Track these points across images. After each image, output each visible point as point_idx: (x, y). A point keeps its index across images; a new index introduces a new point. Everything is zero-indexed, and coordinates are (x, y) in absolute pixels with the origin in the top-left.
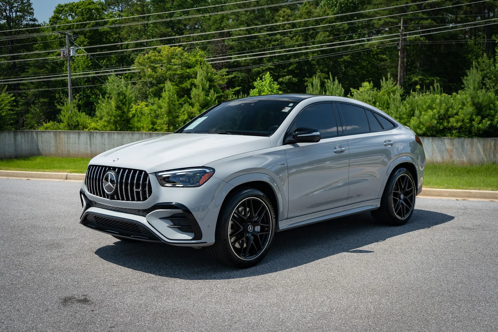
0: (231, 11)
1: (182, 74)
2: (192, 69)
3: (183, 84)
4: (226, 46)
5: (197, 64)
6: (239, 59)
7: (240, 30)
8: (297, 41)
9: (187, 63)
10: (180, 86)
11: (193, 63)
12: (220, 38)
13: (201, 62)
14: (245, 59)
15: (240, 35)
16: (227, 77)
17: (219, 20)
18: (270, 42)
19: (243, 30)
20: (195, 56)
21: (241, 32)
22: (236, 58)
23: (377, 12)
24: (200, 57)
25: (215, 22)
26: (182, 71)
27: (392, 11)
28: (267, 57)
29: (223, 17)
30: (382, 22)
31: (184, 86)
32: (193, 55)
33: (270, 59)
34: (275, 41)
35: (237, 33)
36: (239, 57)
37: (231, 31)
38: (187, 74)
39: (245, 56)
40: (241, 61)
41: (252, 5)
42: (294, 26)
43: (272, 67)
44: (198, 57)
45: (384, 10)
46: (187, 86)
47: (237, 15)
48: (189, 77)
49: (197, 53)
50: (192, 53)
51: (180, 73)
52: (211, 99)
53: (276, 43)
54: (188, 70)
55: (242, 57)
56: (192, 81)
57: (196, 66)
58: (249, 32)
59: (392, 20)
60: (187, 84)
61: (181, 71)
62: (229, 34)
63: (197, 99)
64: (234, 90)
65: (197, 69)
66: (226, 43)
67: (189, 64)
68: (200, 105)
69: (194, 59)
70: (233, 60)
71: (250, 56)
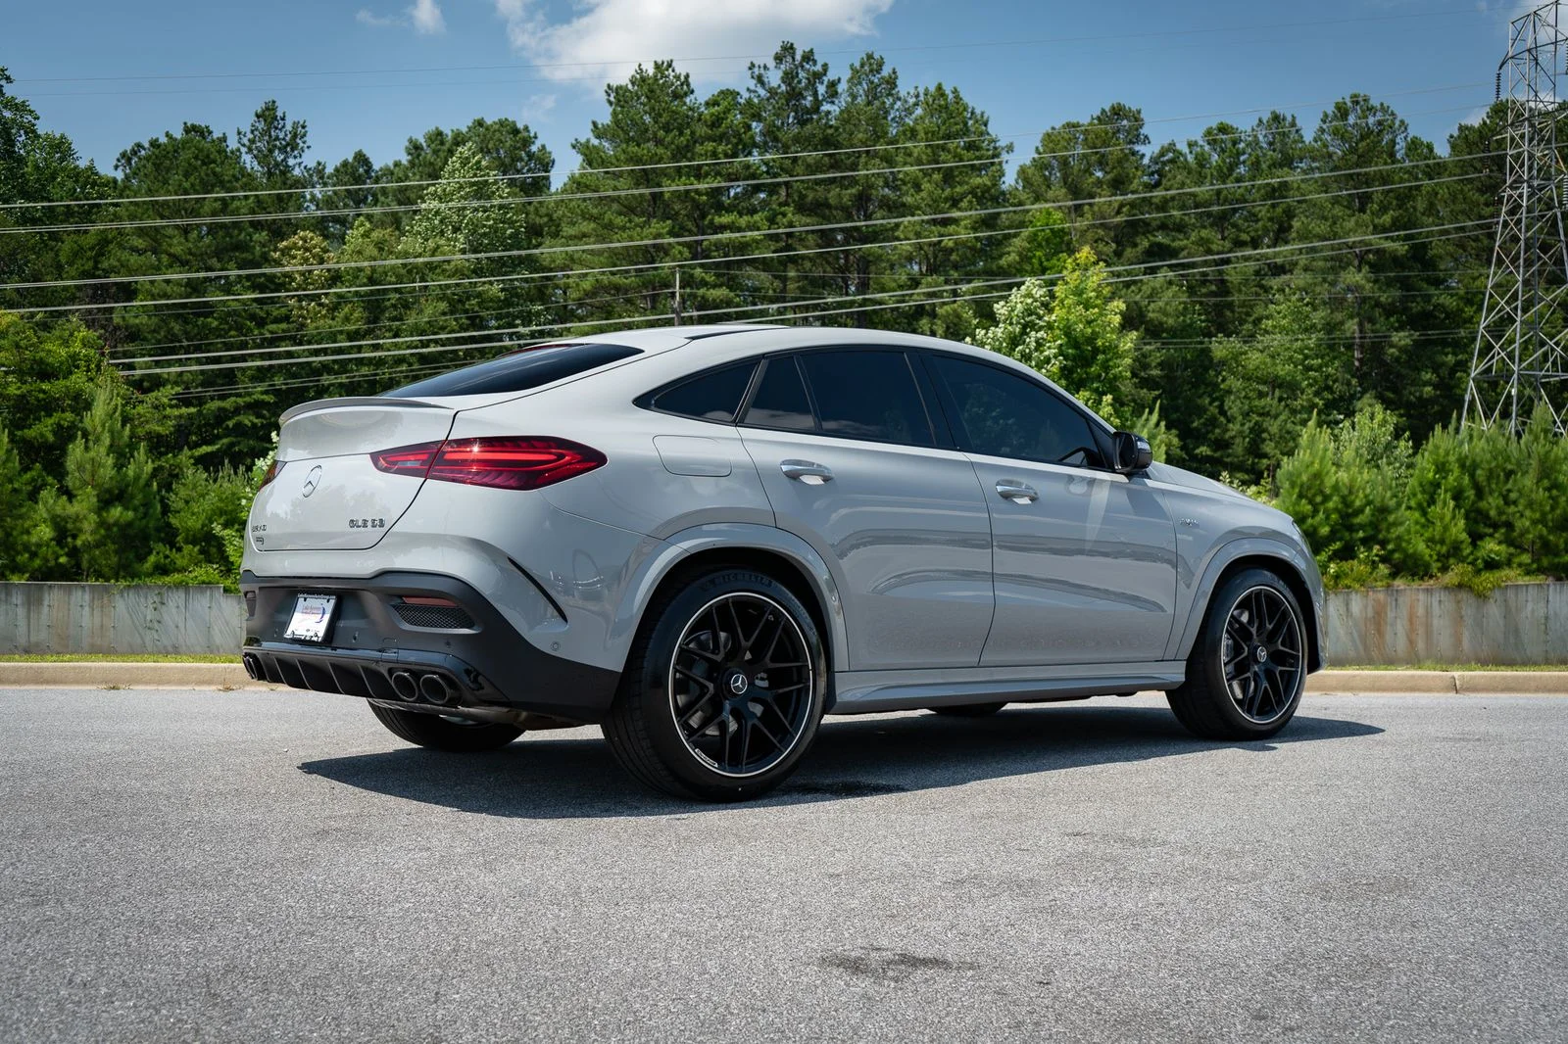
0: (137, 224)
1: (23, 396)
2: (62, 383)
3: (30, 427)
4: (117, 328)
5: (78, 367)
6: (158, 371)
7: (168, 282)
8: (347, 319)
9: (41, 361)
10: (19, 433)
11: (62, 363)
12: (96, 303)
13: (88, 361)
14: (179, 369)
15: (166, 296)
16: (176, 412)
17: (92, 249)
18: (261, 323)
19: (178, 283)
20: (66, 343)
21: (169, 290)
22: (148, 366)
23: (576, 256)
24: (85, 346)
25: (78, 253)
26: (25, 388)
27: (616, 257)
28: (249, 368)
29: (104, 242)
30: (587, 285)
31: (30, 433)
32: (61, 337)
33: (261, 374)
34: (277, 321)
35: (155, 291)
36: (158, 364)
37: (136, 282)
38: (41, 396)
39: (180, 362)
40: (166, 376)
41: (206, 209)
42: (335, 278)
43: (265, 397)
44: (78, 343)
45: (592, 252)
46: (42, 435)
47: (154, 236)
48: (49, 406)
49: (71, 335)
50: (57, 333)
51: (18, 392)
52: (137, 478)
53: (284, 326)
54: (45, 386)
55: (169, 363)
56: (61, 419)
57: (71, 373)
58: (195, 288)
59: (616, 279)
60: (43, 429)
61: (19, 388)
62: (128, 292)
63: (87, 477)
64: (197, 454)
65: (78, 379)
66: (116, 319)
67: (48, 364)
68: (98, 496)
69: (63, 352)
70: (138, 372)
71: (199, 361)
